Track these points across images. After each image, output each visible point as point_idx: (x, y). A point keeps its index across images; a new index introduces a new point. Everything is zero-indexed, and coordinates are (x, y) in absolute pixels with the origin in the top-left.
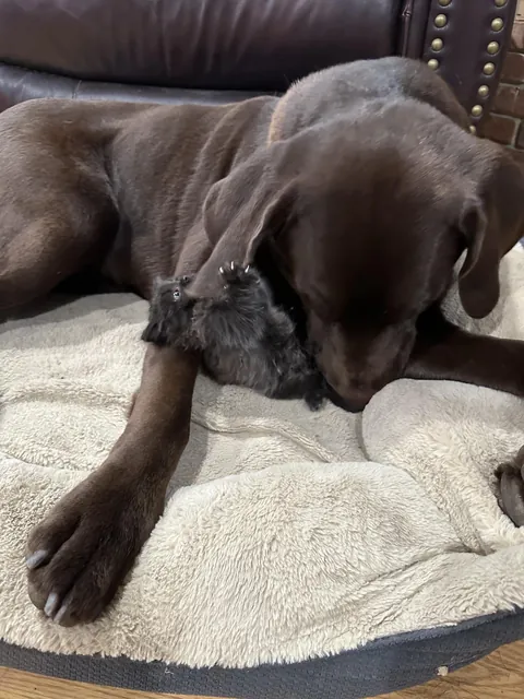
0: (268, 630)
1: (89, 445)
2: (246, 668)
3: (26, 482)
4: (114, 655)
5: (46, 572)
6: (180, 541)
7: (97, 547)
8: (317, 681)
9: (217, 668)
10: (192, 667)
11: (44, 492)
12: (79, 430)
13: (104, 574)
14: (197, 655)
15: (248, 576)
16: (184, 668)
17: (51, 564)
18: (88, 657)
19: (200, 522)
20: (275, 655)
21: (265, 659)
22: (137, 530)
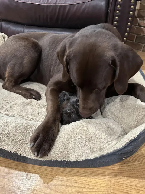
0: (87, 153)
1: (41, 116)
2: (83, 161)
3: (29, 124)
4: (55, 160)
5: (34, 148)
6: (66, 135)
7: (44, 141)
8: (98, 163)
9: (77, 161)
10: (71, 161)
11: (34, 127)
12: (38, 112)
13: (47, 146)
14: (72, 159)
15: (82, 142)
16: (70, 161)
17: (35, 146)
18: (49, 161)
19: (70, 131)
20: (89, 157)
21: (87, 158)
22: (53, 135)
